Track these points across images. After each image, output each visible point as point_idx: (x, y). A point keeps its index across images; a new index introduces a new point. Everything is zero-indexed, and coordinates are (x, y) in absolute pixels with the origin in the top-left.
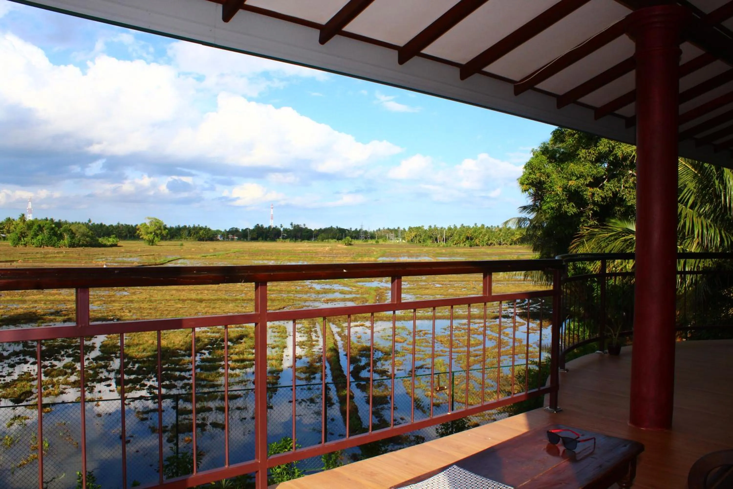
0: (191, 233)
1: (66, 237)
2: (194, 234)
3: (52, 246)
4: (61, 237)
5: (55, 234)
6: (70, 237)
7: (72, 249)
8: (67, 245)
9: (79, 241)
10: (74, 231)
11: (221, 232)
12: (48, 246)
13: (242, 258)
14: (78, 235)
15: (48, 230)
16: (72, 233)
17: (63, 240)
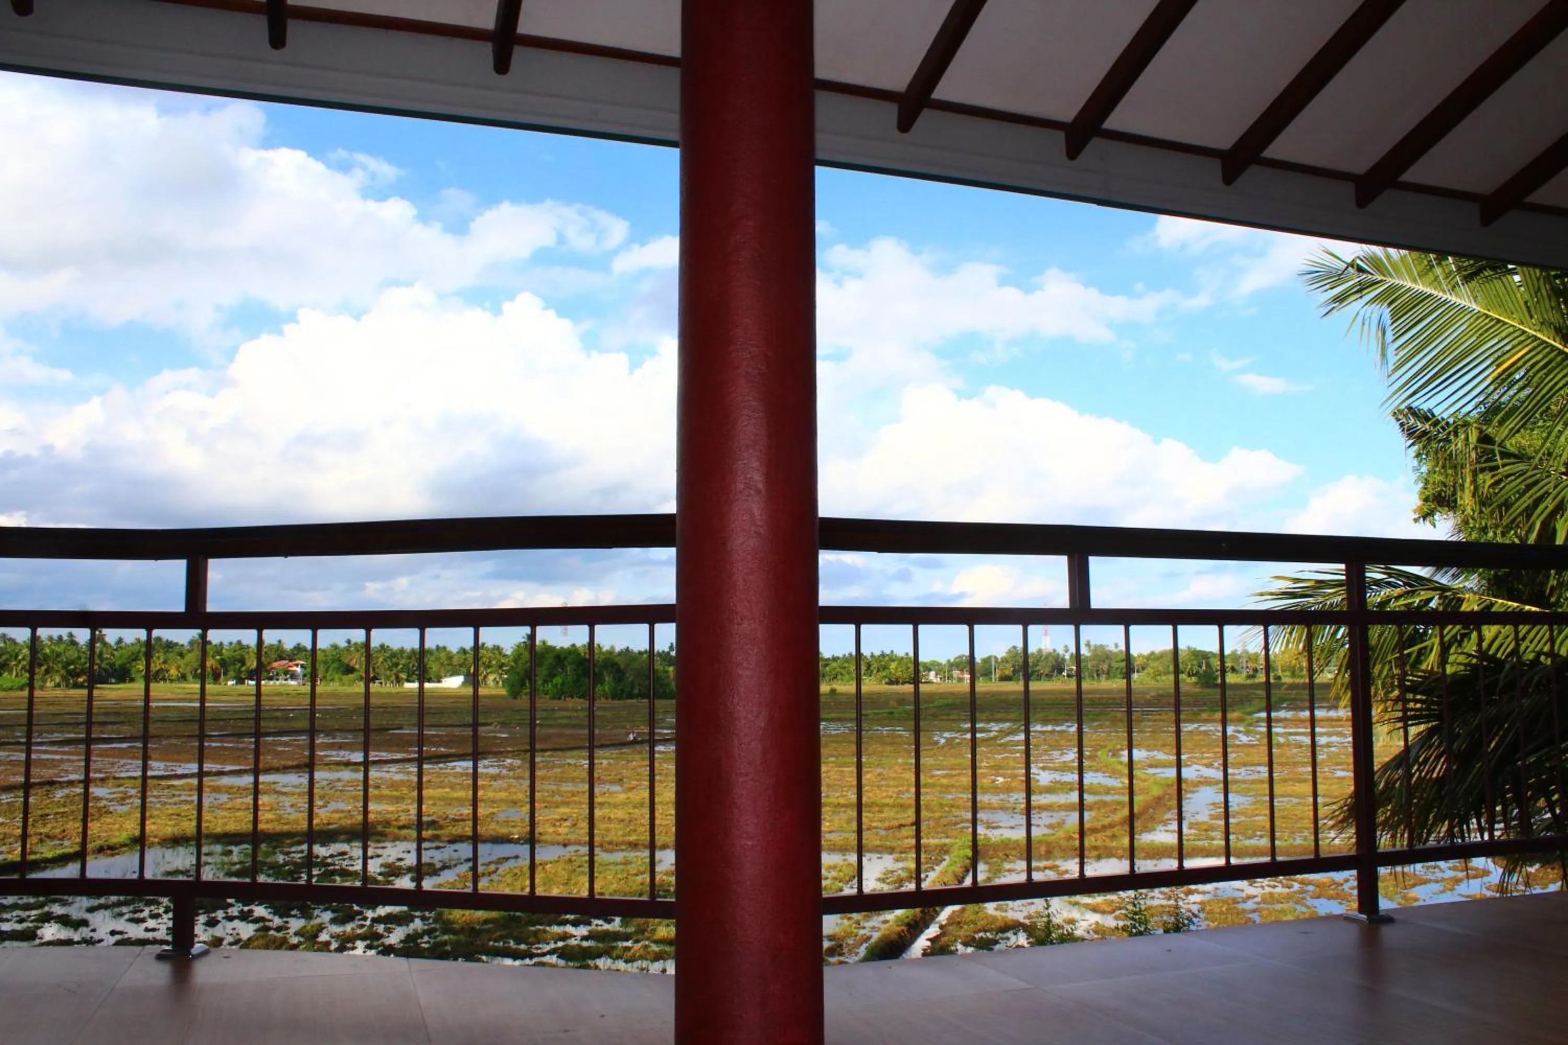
0: (872, 668)
1: (607, 679)
2: (878, 670)
3: (580, 698)
4: (598, 679)
5: (586, 673)
6: (614, 678)
7: (616, 702)
8: (609, 695)
9: (633, 687)
10: (622, 666)
11: (939, 664)
12: (573, 697)
13: (945, 717)
14: (630, 677)
15: (574, 666)
16: (619, 670)
17: (602, 684)
